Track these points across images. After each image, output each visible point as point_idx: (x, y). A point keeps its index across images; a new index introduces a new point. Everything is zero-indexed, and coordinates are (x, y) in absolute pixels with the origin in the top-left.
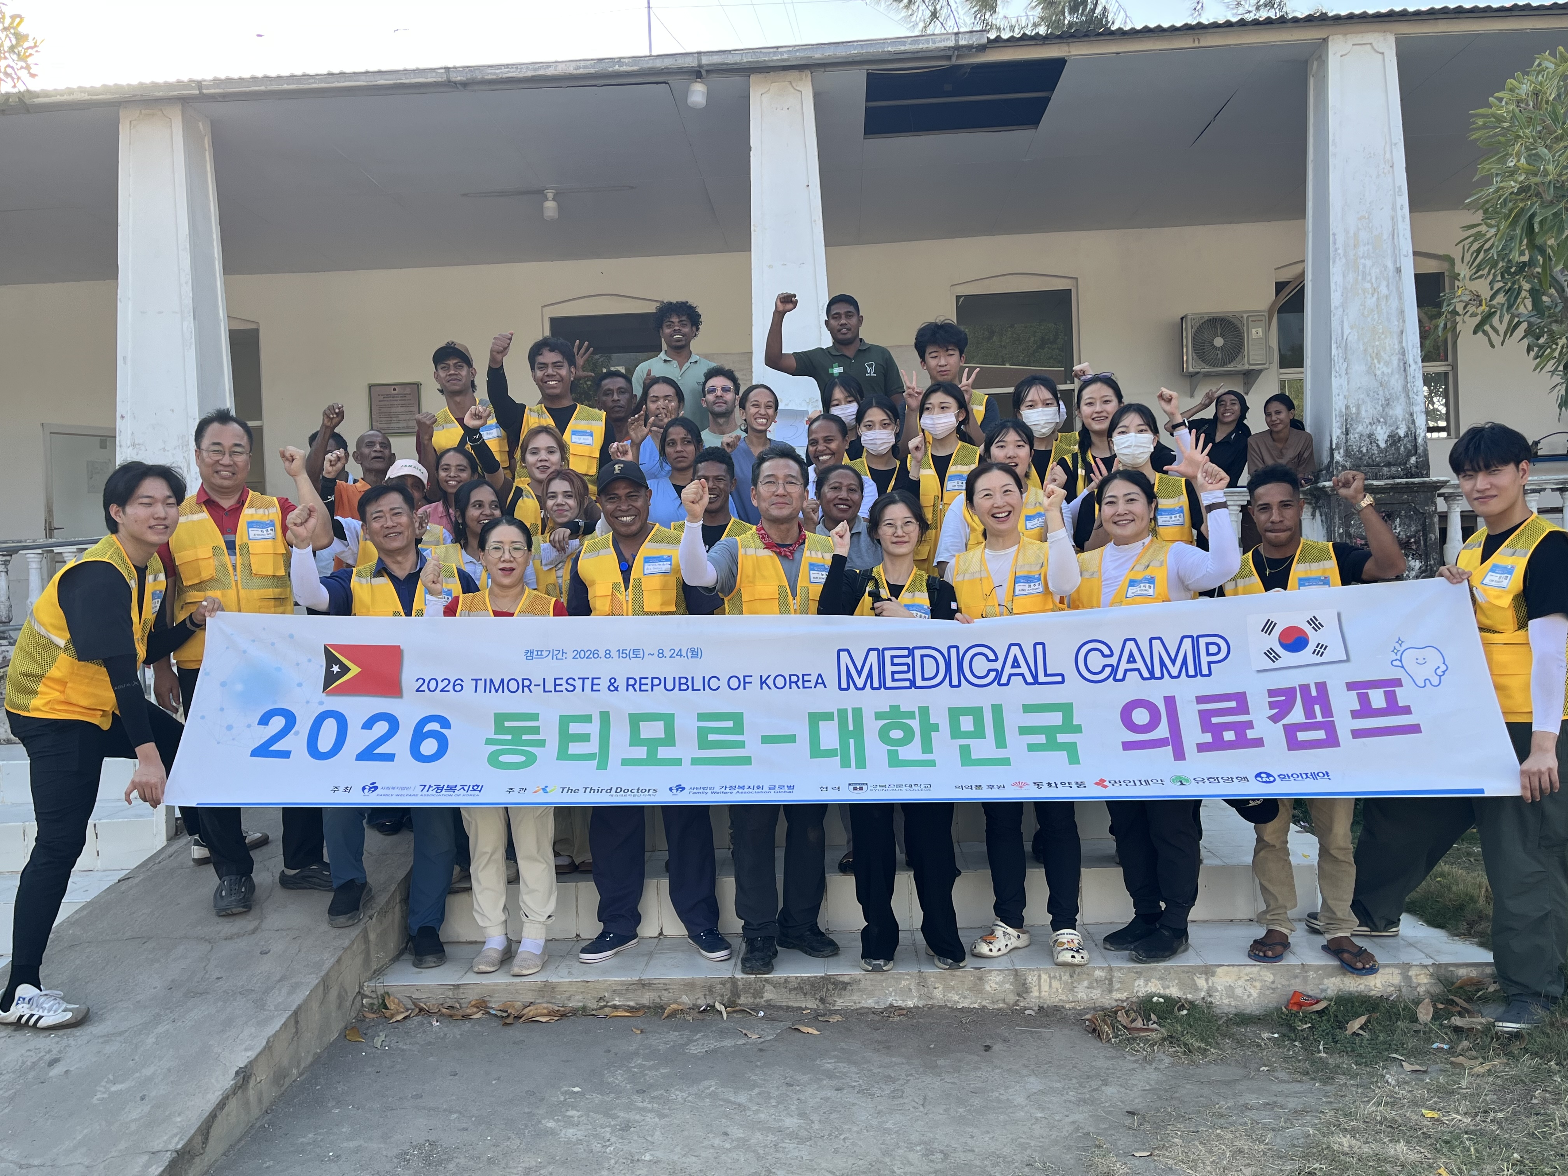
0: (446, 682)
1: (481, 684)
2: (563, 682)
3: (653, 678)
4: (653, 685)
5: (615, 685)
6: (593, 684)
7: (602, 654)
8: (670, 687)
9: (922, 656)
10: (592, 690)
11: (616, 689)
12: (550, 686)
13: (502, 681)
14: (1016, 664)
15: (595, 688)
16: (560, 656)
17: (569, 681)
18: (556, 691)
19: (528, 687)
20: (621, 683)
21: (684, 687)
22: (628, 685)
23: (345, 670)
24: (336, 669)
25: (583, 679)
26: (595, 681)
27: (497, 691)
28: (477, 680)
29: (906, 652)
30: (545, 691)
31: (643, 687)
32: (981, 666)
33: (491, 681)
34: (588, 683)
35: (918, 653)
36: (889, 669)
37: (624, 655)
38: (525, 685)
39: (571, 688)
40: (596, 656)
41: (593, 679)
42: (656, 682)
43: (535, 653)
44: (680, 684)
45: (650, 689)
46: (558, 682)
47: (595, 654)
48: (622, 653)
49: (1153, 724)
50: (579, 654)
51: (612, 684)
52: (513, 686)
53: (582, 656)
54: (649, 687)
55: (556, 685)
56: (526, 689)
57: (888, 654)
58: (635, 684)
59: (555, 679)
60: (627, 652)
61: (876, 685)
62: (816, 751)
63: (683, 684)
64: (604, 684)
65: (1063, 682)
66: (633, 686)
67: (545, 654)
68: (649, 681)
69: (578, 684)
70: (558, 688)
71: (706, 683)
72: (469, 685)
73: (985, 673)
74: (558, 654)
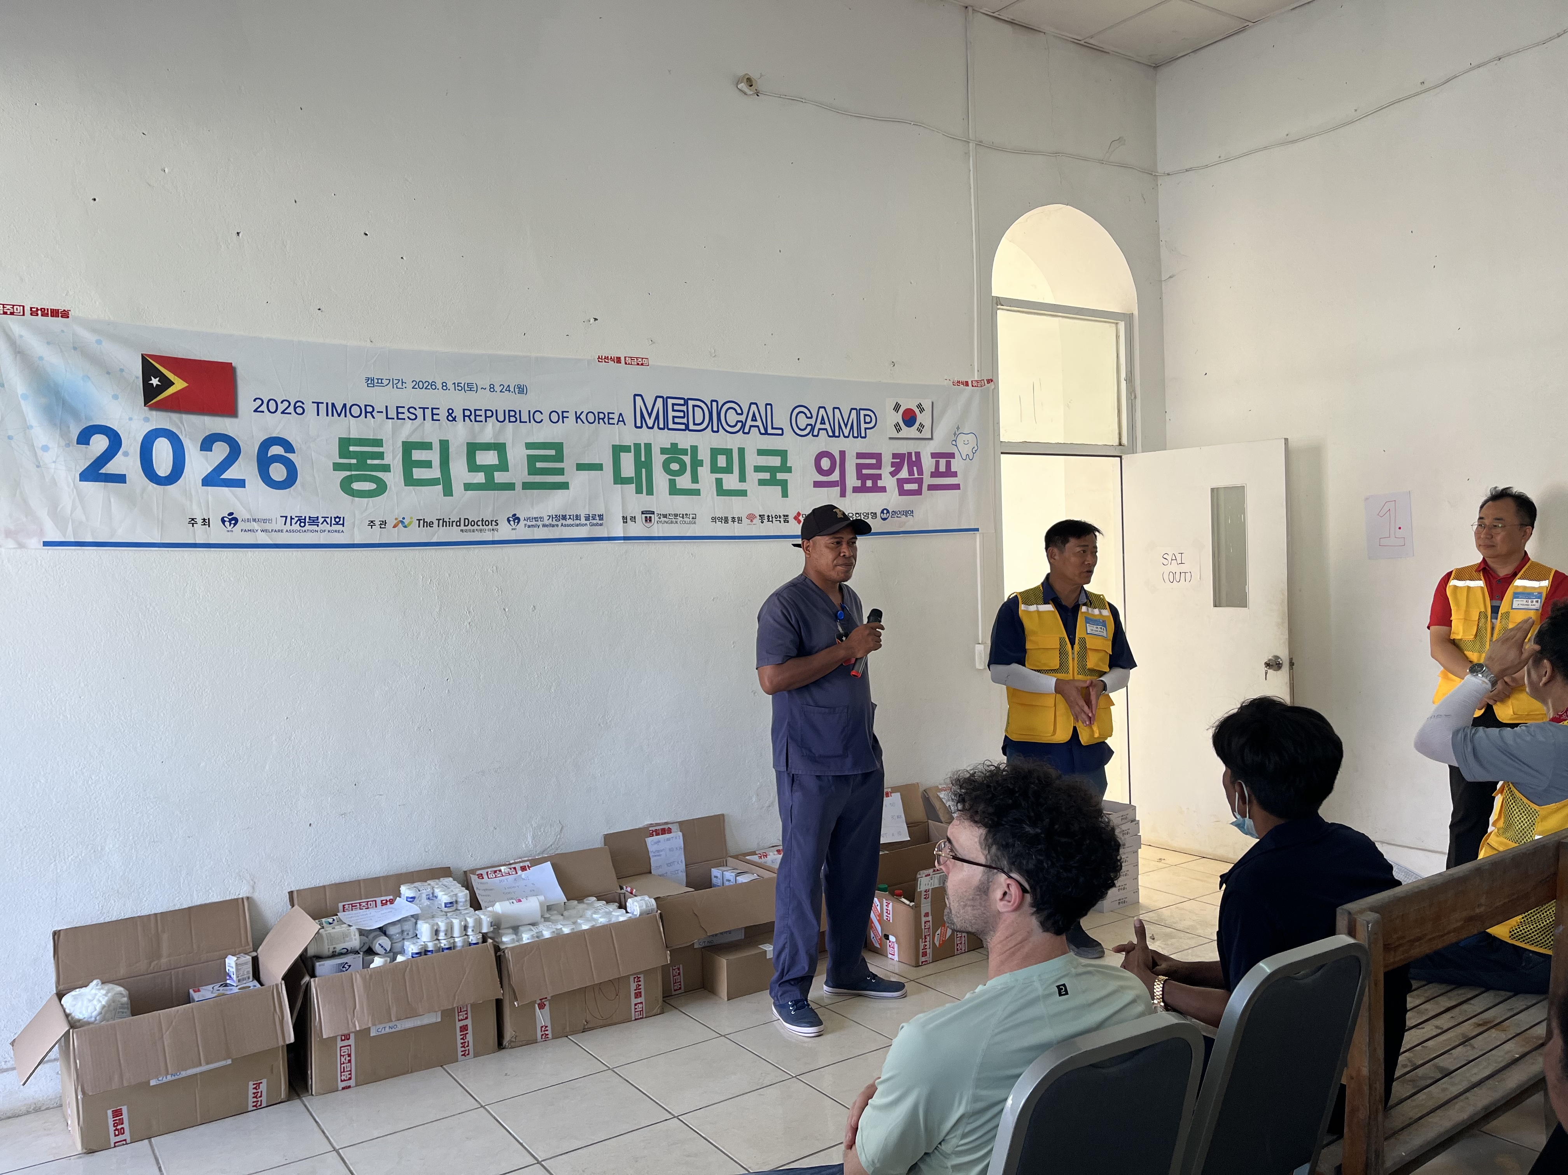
0: (286, 404)
1: (323, 408)
2: (405, 410)
3: (486, 411)
4: (486, 417)
5: (453, 415)
6: (433, 414)
7: (439, 386)
8: (501, 418)
9: (694, 406)
10: (433, 420)
11: (454, 419)
12: (392, 413)
13: (345, 405)
14: (754, 419)
15: (435, 417)
16: (399, 385)
17: (411, 410)
18: (398, 418)
19: (371, 413)
20: (458, 414)
21: (513, 419)
22: (464, 416)
23: (167, 383)
24: (155, 382)
25: (424, 409)
26: (435, 411)
27: (339, 415)
28: (318, 403)
29: (682, 402)
30: (387, 418)
31: (478, 418)
32: (732, 417)
33: (333, 404)
34: (428, 413)
35: (691, 403)
36: (671, 414)
37: (460, 388)
38: (368, 411)
39: (413, 417)
40: (433, 387)
41: (432, 409)
42: (489, 414)
43: (376, 381)
44: (509, 416)
45: (484, 421)
46: (400, 410)
47: (432, 385)
48: (457, 385)
49: (830, 472)
50: (418, 385)
51: (450, 415)
52: (356, 411)
53: (421, 387)
54: (483, 419)
55: (398, 413)
56: (368, 415)
57: (670, 402)
58: (470, 415)
59: (397, 407)
60: (462, 385)
61: (661, 426)
62: (619, 479)
63: (512, 416)
64: (443, 414)
65: (782, 434)
66: (469, 416)
67: (385, 382)
68: (483, 413)
69: (419, 413)
70: (400, 416)
71: (532, 416)
72: (311, 409)
73: (733, 424)
74: (399, 383)
